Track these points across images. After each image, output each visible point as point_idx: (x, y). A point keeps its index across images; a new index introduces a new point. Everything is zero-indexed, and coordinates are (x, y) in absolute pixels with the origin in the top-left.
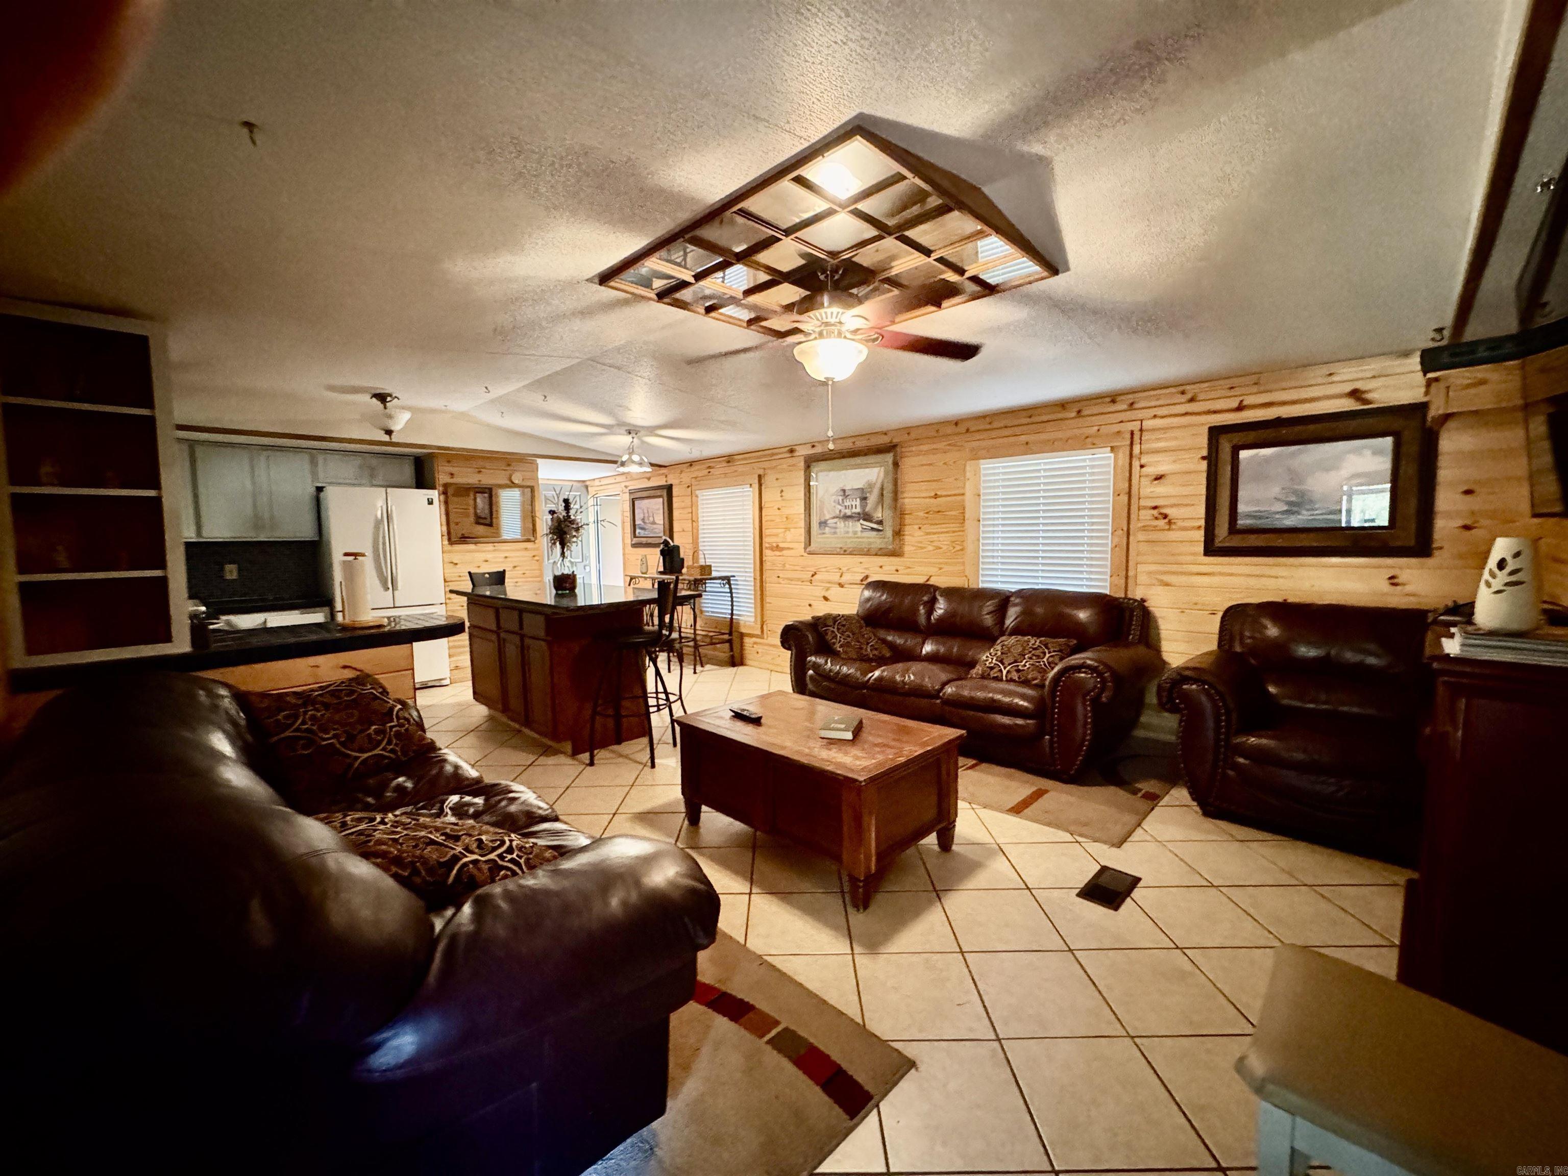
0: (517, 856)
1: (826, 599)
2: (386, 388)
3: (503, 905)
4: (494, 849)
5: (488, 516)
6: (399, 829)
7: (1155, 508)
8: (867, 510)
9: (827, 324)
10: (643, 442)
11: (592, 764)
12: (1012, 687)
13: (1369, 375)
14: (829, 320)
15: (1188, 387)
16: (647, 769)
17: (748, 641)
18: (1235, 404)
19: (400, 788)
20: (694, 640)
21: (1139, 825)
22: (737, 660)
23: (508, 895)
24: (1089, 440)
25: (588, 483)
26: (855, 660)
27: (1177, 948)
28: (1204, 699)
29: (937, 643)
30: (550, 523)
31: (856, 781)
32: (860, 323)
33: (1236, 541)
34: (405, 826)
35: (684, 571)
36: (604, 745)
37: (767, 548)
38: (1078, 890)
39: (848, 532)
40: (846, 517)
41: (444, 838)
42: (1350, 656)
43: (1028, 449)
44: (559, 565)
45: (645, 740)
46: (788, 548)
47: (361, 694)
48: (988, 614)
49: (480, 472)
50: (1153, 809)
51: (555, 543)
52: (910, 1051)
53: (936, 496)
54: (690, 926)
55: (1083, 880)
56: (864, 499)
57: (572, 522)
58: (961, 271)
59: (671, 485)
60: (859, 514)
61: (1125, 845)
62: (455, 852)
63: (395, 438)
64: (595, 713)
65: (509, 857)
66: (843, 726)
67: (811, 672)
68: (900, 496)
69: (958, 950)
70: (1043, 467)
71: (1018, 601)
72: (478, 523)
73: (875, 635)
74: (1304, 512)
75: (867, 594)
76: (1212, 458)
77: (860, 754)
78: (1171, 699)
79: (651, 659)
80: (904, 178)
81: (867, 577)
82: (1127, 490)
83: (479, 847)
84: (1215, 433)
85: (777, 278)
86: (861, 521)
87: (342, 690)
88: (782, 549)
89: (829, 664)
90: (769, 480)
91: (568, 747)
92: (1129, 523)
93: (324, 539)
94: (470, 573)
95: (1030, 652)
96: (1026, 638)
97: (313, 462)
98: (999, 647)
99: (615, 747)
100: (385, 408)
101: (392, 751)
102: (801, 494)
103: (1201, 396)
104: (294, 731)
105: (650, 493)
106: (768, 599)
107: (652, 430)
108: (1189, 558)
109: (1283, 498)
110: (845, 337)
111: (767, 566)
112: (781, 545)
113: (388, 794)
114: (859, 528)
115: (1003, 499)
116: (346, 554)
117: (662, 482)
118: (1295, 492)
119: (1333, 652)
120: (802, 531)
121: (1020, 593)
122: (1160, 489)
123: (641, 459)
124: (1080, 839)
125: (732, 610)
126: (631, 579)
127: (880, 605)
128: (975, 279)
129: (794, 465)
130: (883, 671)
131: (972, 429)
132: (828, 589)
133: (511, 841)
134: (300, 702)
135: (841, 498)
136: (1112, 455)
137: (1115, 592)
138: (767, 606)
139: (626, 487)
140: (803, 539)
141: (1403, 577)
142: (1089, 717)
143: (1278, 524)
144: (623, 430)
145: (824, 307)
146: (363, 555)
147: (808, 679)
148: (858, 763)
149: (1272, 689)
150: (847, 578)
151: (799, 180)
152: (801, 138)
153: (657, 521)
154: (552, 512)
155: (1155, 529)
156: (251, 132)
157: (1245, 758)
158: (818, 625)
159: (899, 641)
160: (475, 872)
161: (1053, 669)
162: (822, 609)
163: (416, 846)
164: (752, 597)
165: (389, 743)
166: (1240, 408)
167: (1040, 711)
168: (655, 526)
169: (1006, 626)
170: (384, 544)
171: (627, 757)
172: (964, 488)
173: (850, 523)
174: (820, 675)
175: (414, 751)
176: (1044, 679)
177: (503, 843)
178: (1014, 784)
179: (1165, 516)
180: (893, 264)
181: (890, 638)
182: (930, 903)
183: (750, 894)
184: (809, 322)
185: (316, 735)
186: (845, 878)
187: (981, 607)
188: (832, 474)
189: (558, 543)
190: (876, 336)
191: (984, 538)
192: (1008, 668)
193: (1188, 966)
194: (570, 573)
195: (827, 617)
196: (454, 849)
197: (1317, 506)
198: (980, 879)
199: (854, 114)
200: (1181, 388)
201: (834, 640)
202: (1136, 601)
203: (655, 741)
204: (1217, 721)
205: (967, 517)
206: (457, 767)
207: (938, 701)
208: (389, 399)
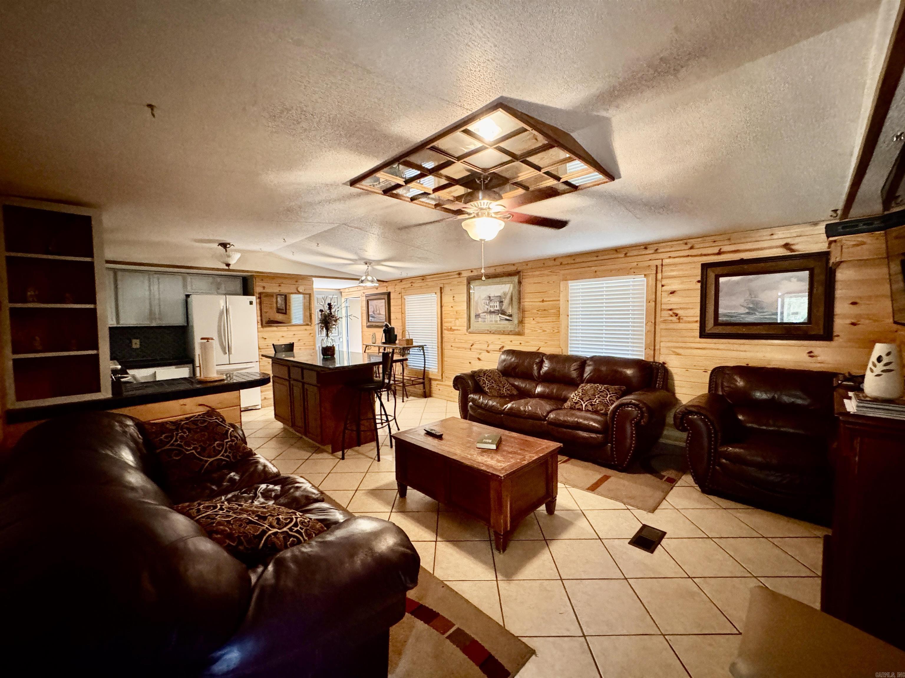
0: (300, 528)
1: (479, 359)
2: (226, 240)
3: (292, 566)
4: (287, 524)
5: (284, 308)
6: (231, 514)
7: (671, 310)
8: (503, 308)
9: (482, 209)
10: (374, 269)
11: (343, 458)
12: (589, 415)
13: (795, 235)
14: (482, 207)
15: (689, 241)
16: (376, 462)
17: (434, 383)
18: (716, 250)
19: (232, 480)
20: (403, 382)
21: (664, 499)
22: (428, 393)
23: (295, 559)
24: (632, 270)
25: (341, 290)
26: (497, 397)
27: (689, 577)
28: (700, 423)
29: (544, 387)
30: (320, 317)
31: (498, 476)
32: (501, 209)
33: (719, 330)
34: (235, 511)
35: (397, 342)
36: (350, 447)
37: (445, 329)
38: (629, 540)
39: (491, 321)
40: (491, 312)
41: (257, 518)
42: (786, 399)
43: (596, 275)
44: (325, 341)
45: (374, 444)
46: (457, 330)
47: (209, 422)
48: (574, 370)
49: (280, 286)
50: (672, 489)
51: (322, 329)
52: (531, 643)
53: (543, 301)
54: (403, 577)
55: (632, 533)
56: (501, 302)
57: (333, 317)
58: (558, 179)
59: (390, 292)
60: (498, 310)
61: (656, 511)
62: (263, 527)
63: (231, 267)
64: (345, 428)
65: (296, 529)
66: (490, 441)
67: (471, 403)
68: (522, 301)
69: (559, 578)
70: (605, 285)
71: (591, 363)
72: (278, 312)
73: (509, 382)
74: (757, 313)
75: (503, 357)
76: (703, 282)
77: (500, 458)
78: (682, 424)
79: (377, 395)
80: (526, 130)
81: (503, 347)
82: (654, 300)
83: (278, 523)
84: (705, 267)
85: (452, 182)
86: (500, 315)
87: (198, 420)
88: (454, 330)
89: (481, 399)
90: (446, 290)
91: (329, 448)
92: (655, 318)
93: (190, 324)
94: (273, 345)
95: (599, 394)
96: (596, 385)
97: (185, 281)
98: (580, 390)
99: (357, 448)
100: (226, 251)
101: (228, 457)
102: (465, 298)
103: (697, 246)
104: (171, 446)
105: (377, 296)
106: (445, 359)
107: (379, 262)
108: (691, 340)
109: (745, 305)
110: (491, 217)
111: (445, 340)
112: (453, 328)
113: (225, 484)
114: (498, 319)
115: (582, 304)
116: (202, 339)
117: (384, 290)
118: (752, 302)
119: (776, 396)
120: (465, 320)
121: (592, 358)
122: (674, 299)
123: (373, 278)
124: (629, 507)
125: (425, 365)
126: (366, 347)
127: (511, 364)
128: (567, 183)
129: (460, 282)
130: (513, 404)
131: (564, 263)
132: (480, 354)
133: (297, 518)
134: (174, 428)
135: (488, 301)
136: (645, 279)
137: (648, 358)
138: (445, 363)
139: (364, 293)
140: (465, 324)
141: (817, 351)
142: (634, 434)
143: (743, 321)
144: (362, 262)
145: (479, 200)
146: (212, 339)
147: (469, 407)
148: (499, 464)
149: (740, 417)
150: (491, 347)
151: (466, 132)
152: (467, 109)
153: (381, 313)
154: (321, 311)
155: (672, 322)
156: (152, 110)
157: (726, 460)
158: (475, 376)
159: (523, 385)
160: (275, 540)
161: (612, 404)
162: (477, 367)
163: (240, 525)
164: (437, 357)
165: (225, 452)
166: (719, 253)
167: (605, 429)
168: (380, 316)
169: (584, 377)
170: (224, 330)
171: (363, 454)
172: (559, 297)
173: (493, 316)
174: (477, 406)
175: (240, 456)
176: (606, 411)
177: (292, 519)
178: (590, 472)
179: (677, 315)
180: (519, 175)
181: (516, 383)
182: (543, 548)
183: (436, 541)
184: (471, 208)
185: (183, 448)
186: (492, 534)
187: (569, 367)
188: (483, 287)
189: (324, 329)
190: (509, 215)
191: (571, 326)
192: (586, 403)
193: (696, 589)
194: (331, 346)
195: (480, 371)
196: (263, 526)
197: (765, 310)
198: (571, 533)
199: (497, 97)
200: (685, 241)
201: (484, 385)
202: (660, 363)
203: (380, 445)
204: (709, 437)
205: (561, 313)
206: (265, 466)
207: (545, 422)
208: (228, 246)
